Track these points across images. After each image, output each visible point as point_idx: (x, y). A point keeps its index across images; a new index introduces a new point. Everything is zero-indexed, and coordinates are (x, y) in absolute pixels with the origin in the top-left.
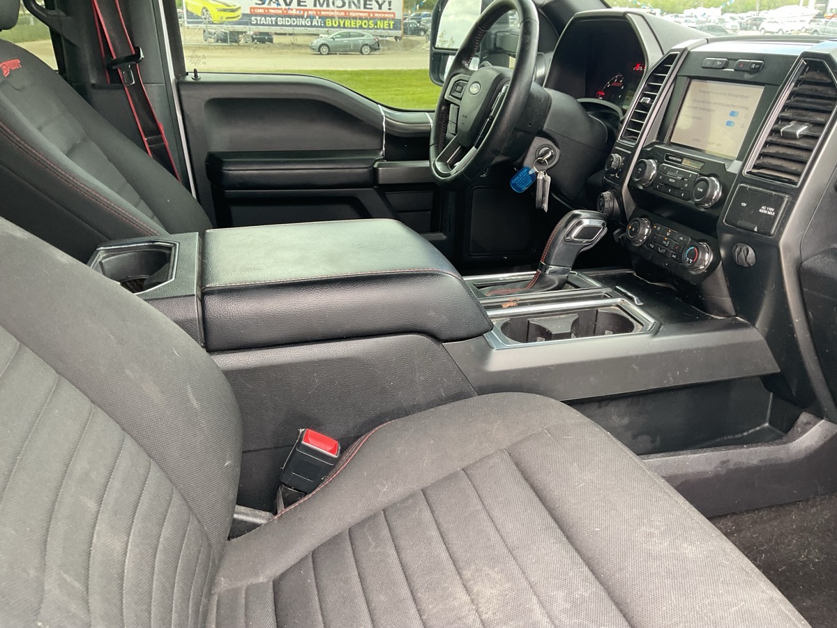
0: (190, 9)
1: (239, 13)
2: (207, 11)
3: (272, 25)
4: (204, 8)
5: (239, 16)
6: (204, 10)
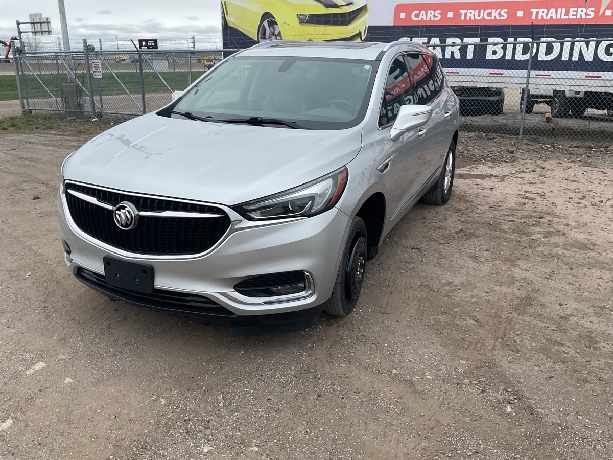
0: (232, 21)
1: (360, 25)
2: (273, 23)
3: (463, 63)
4: (266, 16)
5: (358, 35)
6: (265, 23)
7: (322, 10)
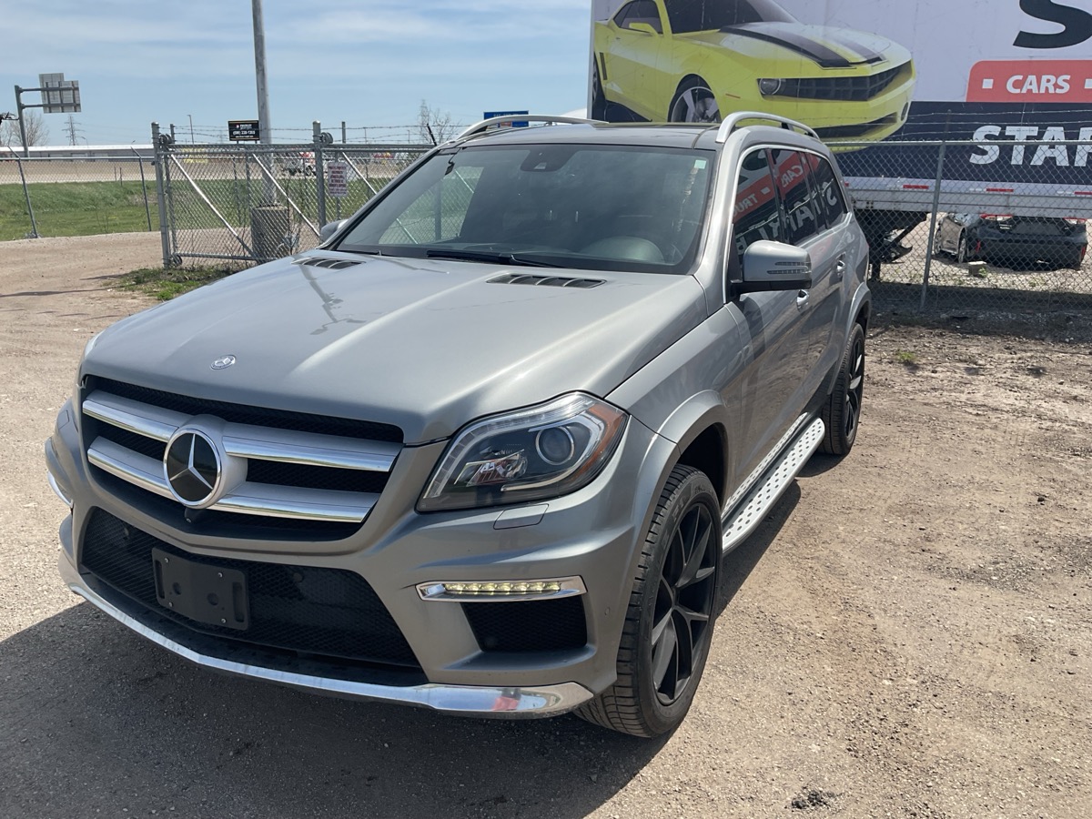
1: (893, 101)
2: (703, 95)
4: (691, 81)
5: (890, 119)
6: (688, 96)
7: (812, 70)
